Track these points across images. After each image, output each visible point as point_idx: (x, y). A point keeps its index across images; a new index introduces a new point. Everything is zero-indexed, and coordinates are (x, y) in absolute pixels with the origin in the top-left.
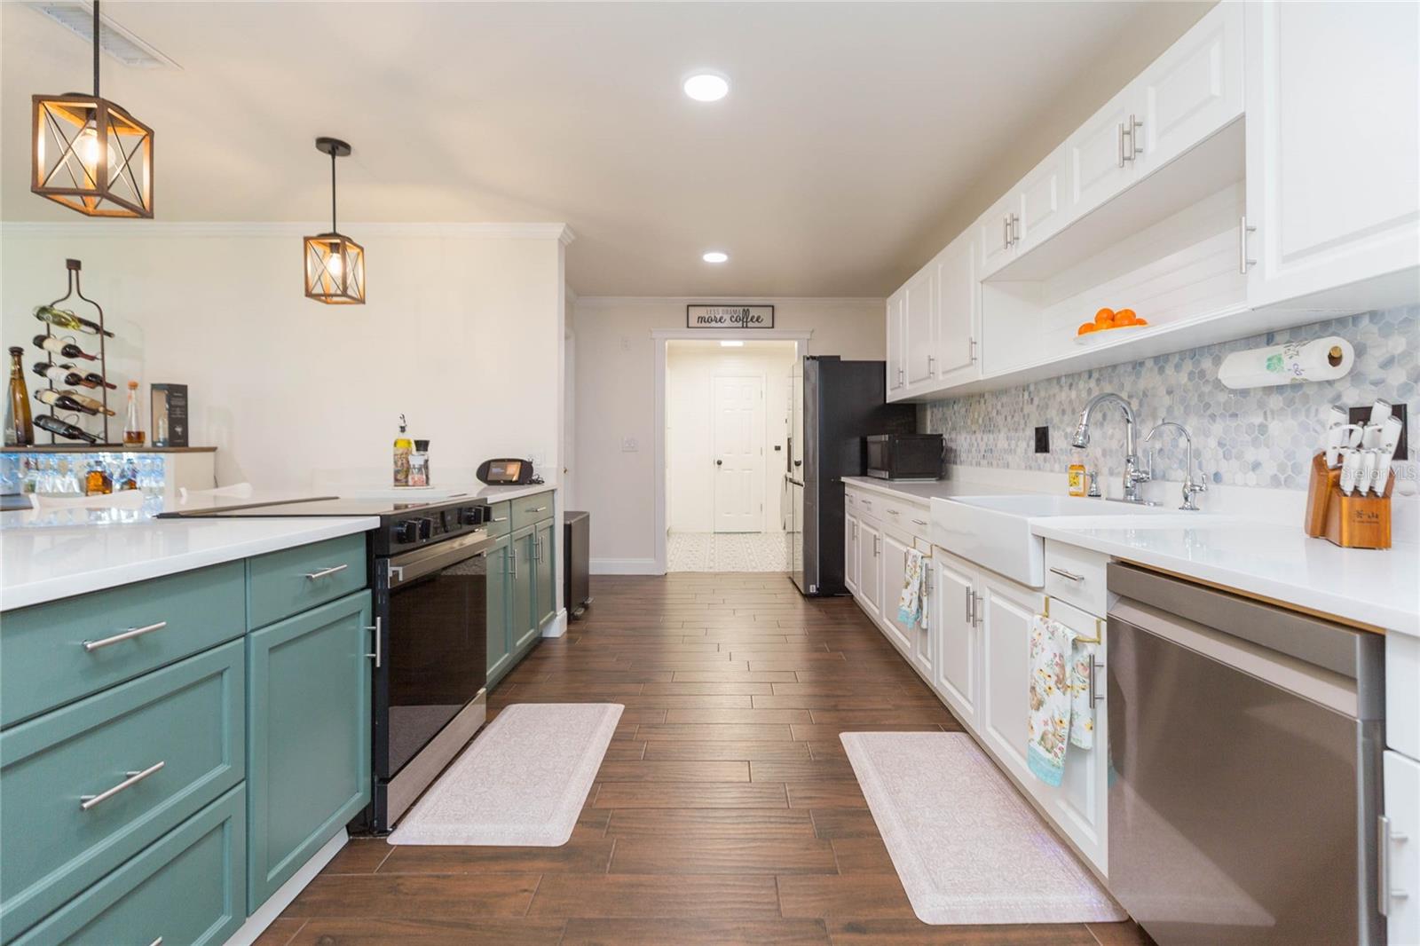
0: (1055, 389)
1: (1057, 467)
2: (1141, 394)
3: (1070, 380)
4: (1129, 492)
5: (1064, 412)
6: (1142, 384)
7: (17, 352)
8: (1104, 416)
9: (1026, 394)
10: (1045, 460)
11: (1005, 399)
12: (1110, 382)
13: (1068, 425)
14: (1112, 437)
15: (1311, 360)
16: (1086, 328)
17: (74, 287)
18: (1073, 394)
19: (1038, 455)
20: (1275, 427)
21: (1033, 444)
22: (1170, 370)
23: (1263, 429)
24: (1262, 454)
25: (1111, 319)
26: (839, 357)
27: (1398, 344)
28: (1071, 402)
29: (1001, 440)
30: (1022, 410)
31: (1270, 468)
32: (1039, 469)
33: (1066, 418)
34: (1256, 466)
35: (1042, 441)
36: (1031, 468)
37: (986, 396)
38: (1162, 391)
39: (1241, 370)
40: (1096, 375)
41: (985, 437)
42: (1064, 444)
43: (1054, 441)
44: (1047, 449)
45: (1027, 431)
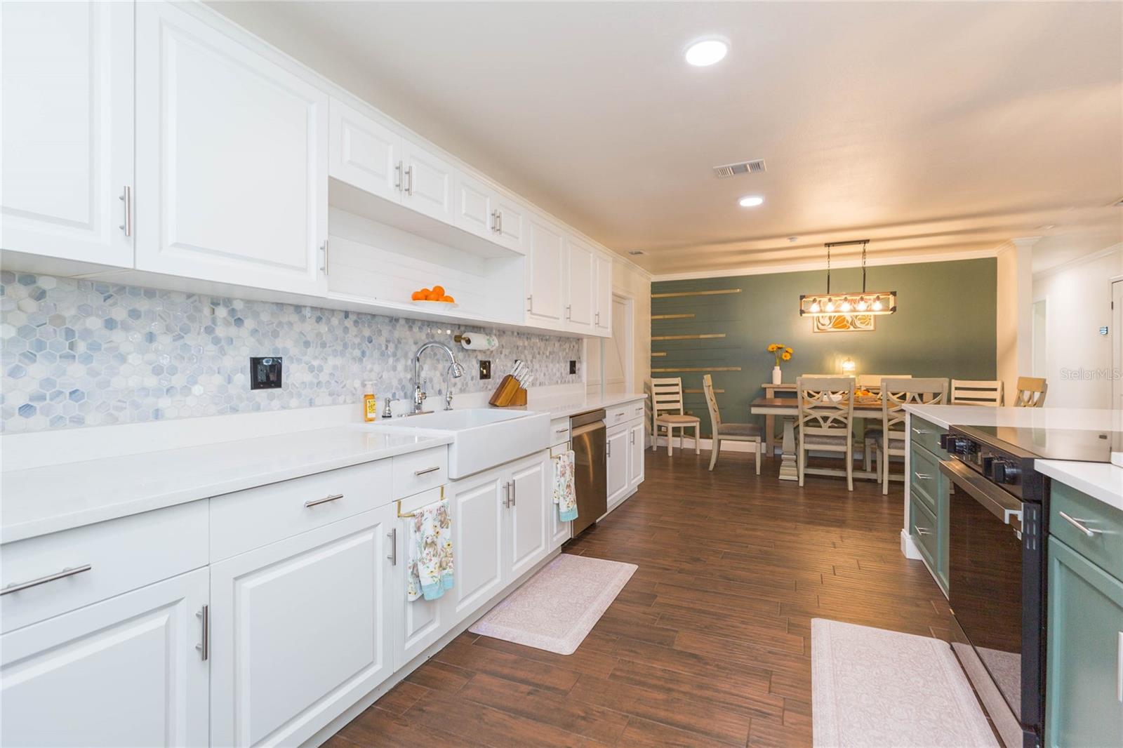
0: (294, 318)
1: (294, 402)
2: (396, 341)
3: (319, 314)
5: (307, 344)
6: (397, 334)
8: (363, 353)
9: (222, 312)
10: (271, 398)
11: (143, 305)
12: (370, 326)
13: (316, 358)
14: (371, 371)
18: (323, 328)
19: (254, 391)
21: (245, 378)
28: (319, 335)
30: (209, 330)
32: (258, 408)
33: (310, 350)
35: (265, 374)
36: (235, 410)
37: (43, 283)
38: (411, 341)
40: (353, 317)
42: (308, 377)
43: (290, 374)
44: (277, 384)
45: (228, 362)
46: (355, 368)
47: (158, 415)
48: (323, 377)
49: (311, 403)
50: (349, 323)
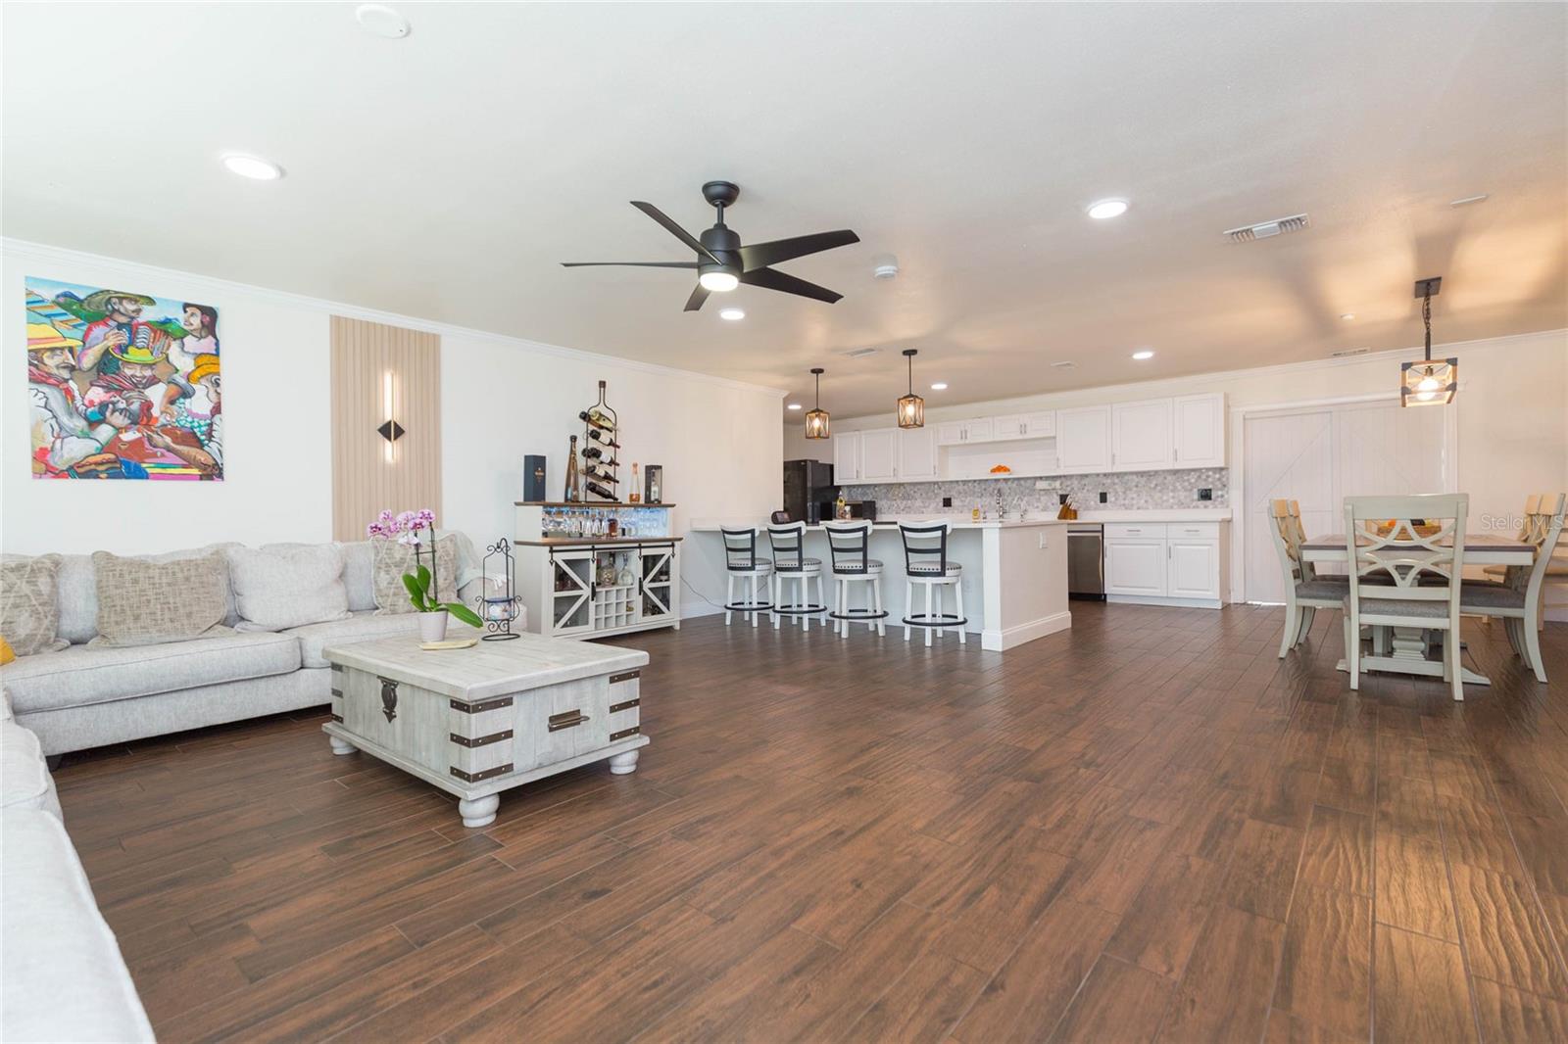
0: (955, 486)
1: (956, 511)
3: (964, 482)
4: (1000, 516)
5: (960, 493)
7: (574, 439)
8: (982, 495)
9: (936, 486)
10: (949, 510)
11: (919, 487)
12: (985, 484)
13: (962, 497)
14: (986, 501)
15: (1057, 484)
16: (993, 471)
17: (602, 399)
18: (966, 487)
19: (944, 508)
20: (1042, 498)
21: (941, 504)
22: (1009, 483)
23: (1039, 499)
24: (1039, 504)
25: (999, 469)
26: (817, 461)
27: (1069, 483)
28: (963, 491)
29: (918, 503)
30: (932, 492)
31: (1041, 508)
32: (945, 512)
33: (961, 495)
34: (1037, 507)
35: (947, 503)
36: (939, 513)
37: (906, 487)
38: (1007, 488)
39: (1040, 485)
40: (977, 482)
41: (904, 502)
42: (961, 504)
43: (954, 502)
44: (950, 505)
45: (937, 500)
46: (979, 500)
47: (923, 513)
48: (966, 504)
49: (962, 512)
50: (976, 484)
